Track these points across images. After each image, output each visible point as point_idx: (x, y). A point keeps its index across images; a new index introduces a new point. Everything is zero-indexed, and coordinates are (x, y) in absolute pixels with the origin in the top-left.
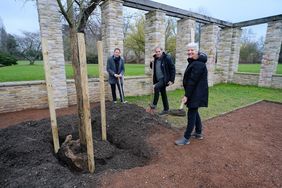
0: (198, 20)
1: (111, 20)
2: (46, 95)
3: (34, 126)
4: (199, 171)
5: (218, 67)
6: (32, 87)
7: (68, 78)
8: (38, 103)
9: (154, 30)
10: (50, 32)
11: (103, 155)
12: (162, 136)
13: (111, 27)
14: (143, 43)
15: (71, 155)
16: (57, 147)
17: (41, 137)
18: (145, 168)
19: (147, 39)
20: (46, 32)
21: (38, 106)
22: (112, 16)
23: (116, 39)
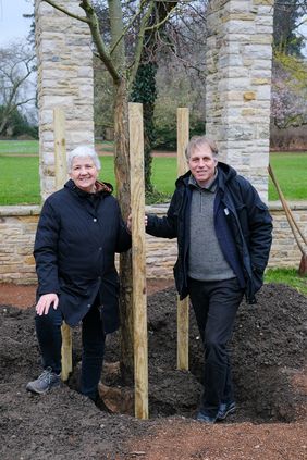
1: (234, 25)
6: (9, 223)
10: (63, 75)
13: (234, 47)
20: (53, 73)
21: (17, 275)
22: (237, 11)
23: (246, 82)
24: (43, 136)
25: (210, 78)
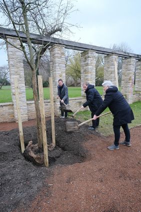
0: (119, 55)
1: (57, 59)
2: (13, 113)
3: (7, 135)
4: (119, 167)
5: (136, 89)
6: (4, 107)
7: (27, 100)
8: (8, 118)
9: (87, 65)
10: (16, 70)
11: (53, 155)
12: (94, 142)
13: (57, 64)
14: (79, 72)
15: (32, 154)
16: (23, 149)
17: (13, 142)
18: (82, 164)
19: (82, 71)
20: (13, 70)
21: (7, 120)
22: (57, 56)
23: (60, 72)
24: (12, 85)
25: (51, 71)
